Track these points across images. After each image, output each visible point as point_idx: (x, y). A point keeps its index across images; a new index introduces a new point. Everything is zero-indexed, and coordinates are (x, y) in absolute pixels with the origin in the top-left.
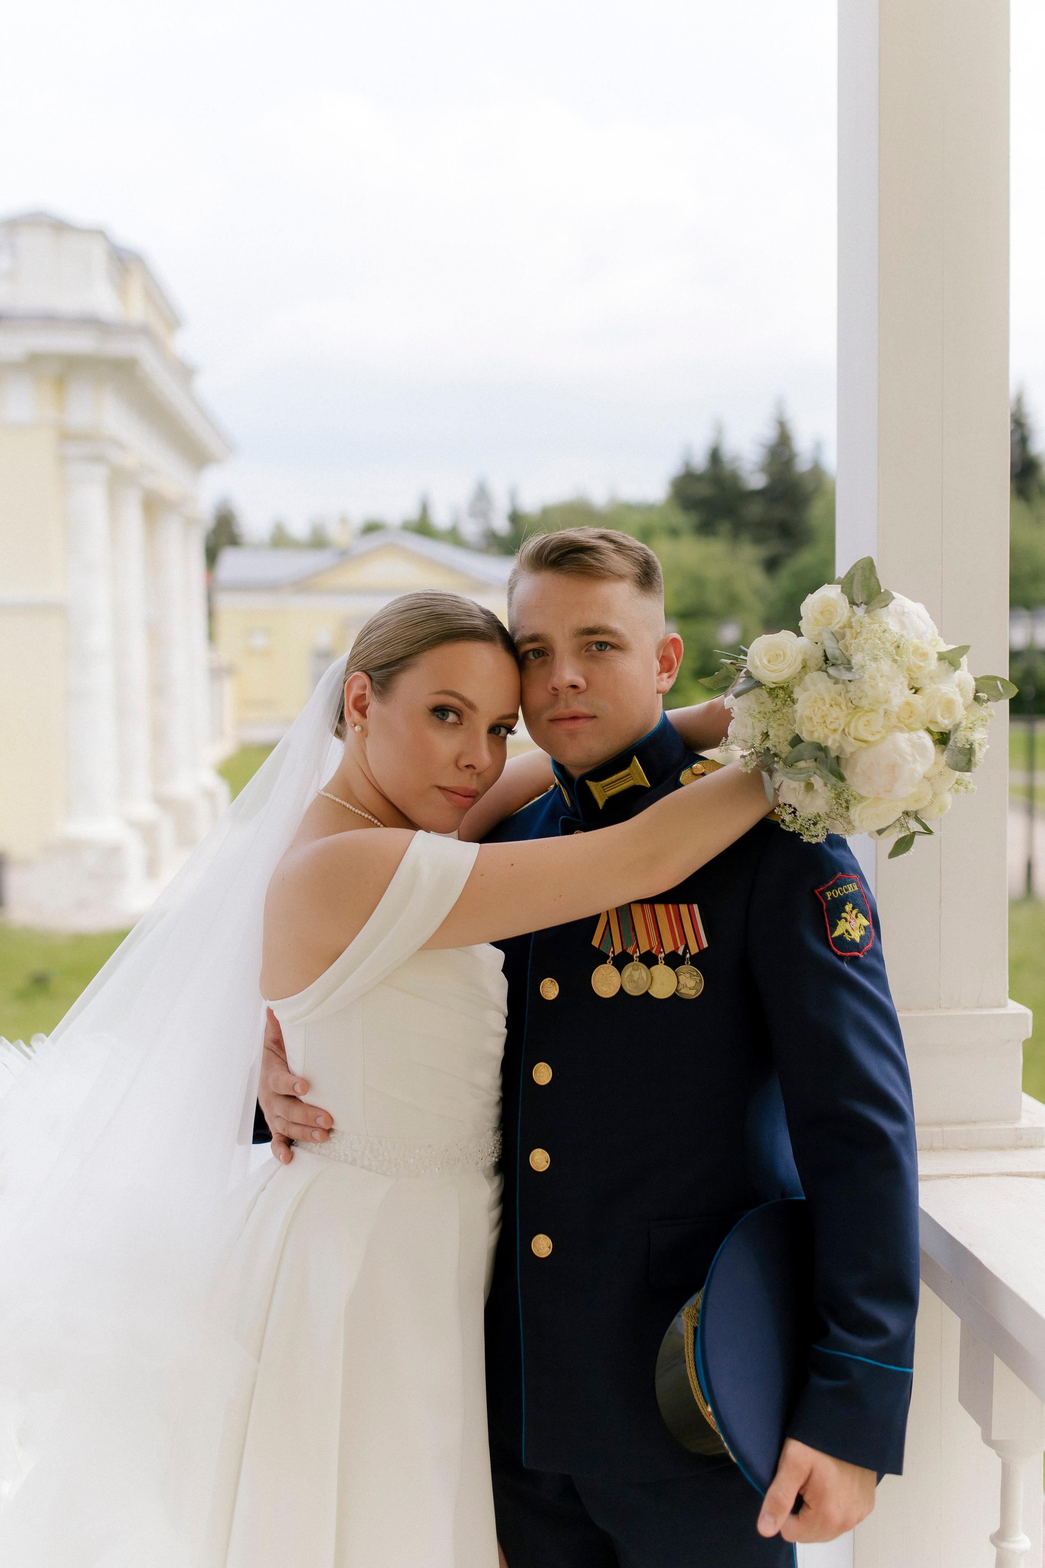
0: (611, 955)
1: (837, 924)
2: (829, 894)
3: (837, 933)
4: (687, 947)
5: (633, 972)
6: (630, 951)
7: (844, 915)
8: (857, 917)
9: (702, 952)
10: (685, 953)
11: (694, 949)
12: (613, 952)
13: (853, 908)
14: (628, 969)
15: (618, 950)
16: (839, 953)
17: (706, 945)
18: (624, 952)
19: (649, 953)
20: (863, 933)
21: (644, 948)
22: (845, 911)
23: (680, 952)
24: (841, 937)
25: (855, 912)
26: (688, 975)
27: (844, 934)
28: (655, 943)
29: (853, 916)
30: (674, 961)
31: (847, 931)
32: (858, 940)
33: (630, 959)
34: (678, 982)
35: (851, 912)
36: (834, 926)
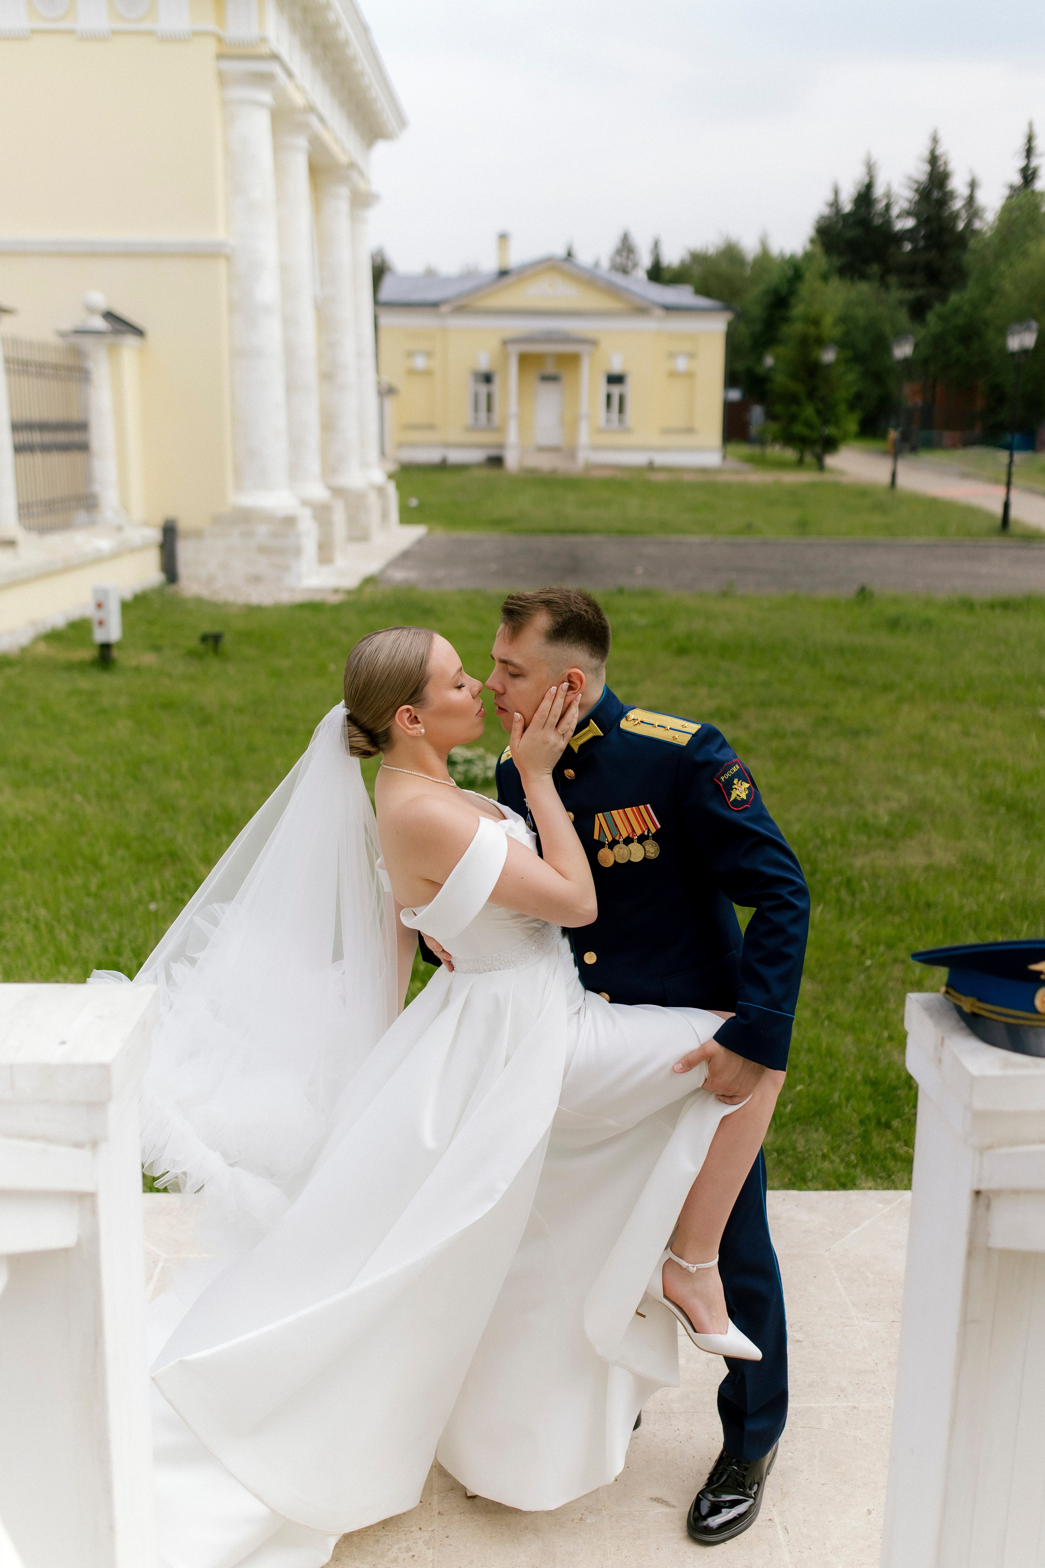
0: (607, 842)
1: (731, 793)
2: (722, 778)
3: (732, 799)
4: (649, 830)
5: (620, 850)
6: (617, 838)
7: (734, 787)
8: (741, 785)
9: (658, 830)
10: (648, 833)
11: (653, 830)
12: (608, 841)
13: (738, 781)
14: (617, 848)
15: (610, 839)
16: (736, 809)
17: (659, 826)
18: (614, 839)
19: (628, 837)
20: (747, 792)
21: (625, 835)
22: (734, 784)
23: (646, 833)
24: (735, 799)
25: (740, 782)
26: (651, 846)
27: (736, 797)
28: (630, 831)
29: (740, 785)
30: (642, 839)
31: (738, 795)
32: (745, 798)
33: (618, 842)
34: (645, 849)
35: (738, 783)
36: (730, 795)
